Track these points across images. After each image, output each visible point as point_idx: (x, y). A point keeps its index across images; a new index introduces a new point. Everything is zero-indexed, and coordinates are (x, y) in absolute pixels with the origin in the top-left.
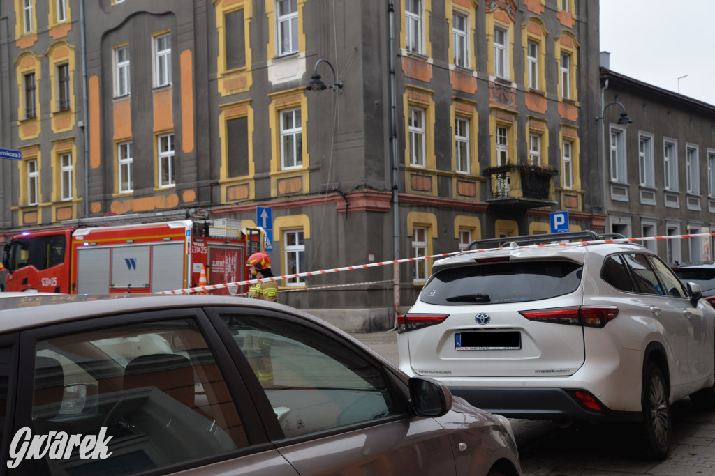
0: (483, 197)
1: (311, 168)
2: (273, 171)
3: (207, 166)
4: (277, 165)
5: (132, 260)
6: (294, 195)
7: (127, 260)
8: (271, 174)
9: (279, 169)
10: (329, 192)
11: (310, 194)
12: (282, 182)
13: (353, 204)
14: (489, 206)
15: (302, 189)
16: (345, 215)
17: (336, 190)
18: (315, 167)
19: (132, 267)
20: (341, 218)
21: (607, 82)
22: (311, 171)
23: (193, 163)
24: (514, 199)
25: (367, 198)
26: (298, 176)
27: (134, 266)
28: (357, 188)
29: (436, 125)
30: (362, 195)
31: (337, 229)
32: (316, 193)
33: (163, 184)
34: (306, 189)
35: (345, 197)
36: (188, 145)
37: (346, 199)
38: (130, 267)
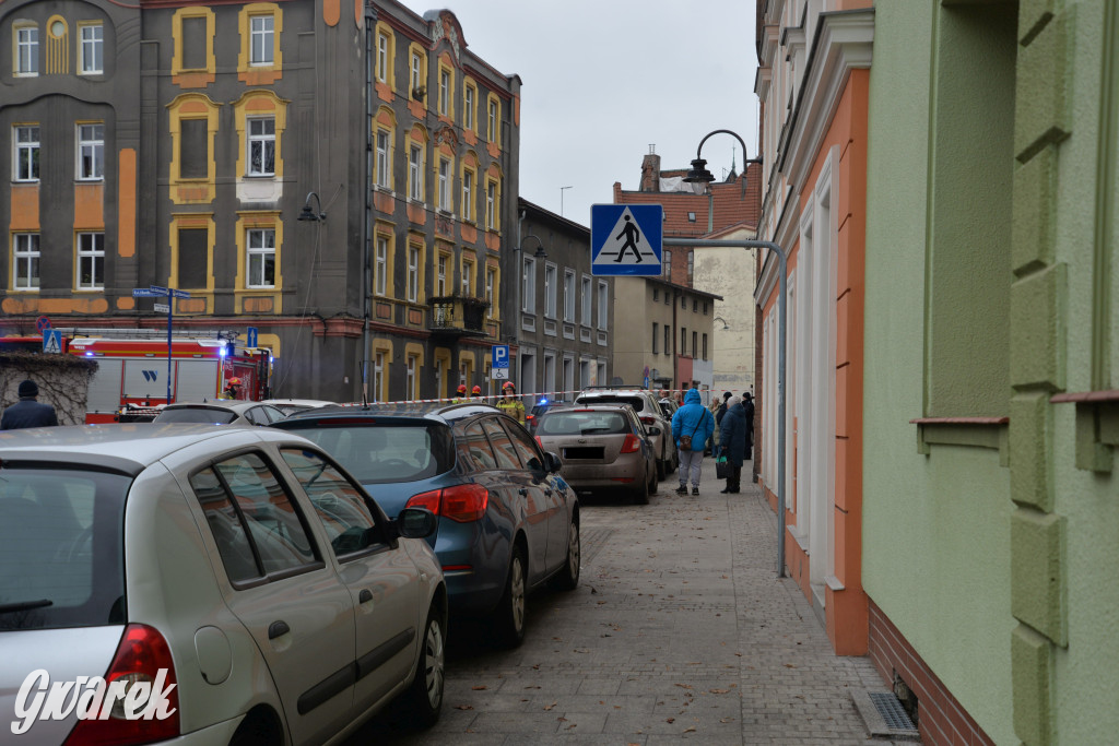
0: (428, 326)
1: (286, 290)
2: (238, 288)
3: (152, 274)
4: (242, 282)
5: (152, 373)
6: (263, 314)
7: (145, 373)
8: (236, 290)
9: (244, 287)
10: (306, 315)
11: (282, 315)
12: (248, 300)
13: (332, 329)
14: (432, 334)
15: (273, 309)
16: (322, 339)
17: (314, 315)
18: (290, 289)
19: (151, 379)
20: (316, 342)
21: (524, 213)
22: (284, 293)
23: (133, 268)
24: (457, 329)
25: (347, 324)
26: (270, 296)
27: (155, 379)
28: (338, 315)
29: (396, 256)
30: (342, 321)
31: (312, 351)
32: (290, 315)
33: (81, 286)
34: (278, 309)
35: (325, 322)
36: (127, 247)
37: (325, 325)
38: (148, 379)
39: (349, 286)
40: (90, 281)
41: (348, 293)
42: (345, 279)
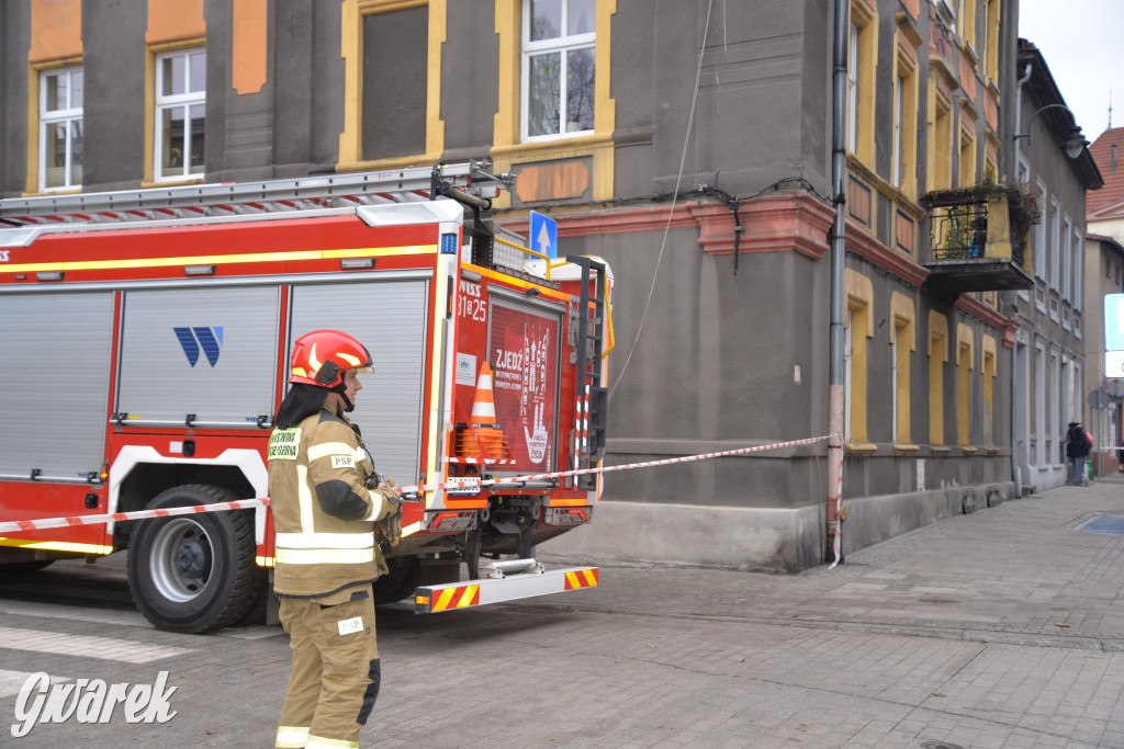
1: (624, 133)
2: (501, 142)
3: (303, 130)
4: (510, 129)
5: (204, 333)
6: (565, 204)
7: (183, 334)
8: (494, 149)
9: (517, 140)
10: (681, 197)
11: (614, 203)
12: (527, 171)
13: (755, 230)
15: (589, 189)
16: (729, 261)
17: (707, 192)
18: (636, 131)
19: (203, 357)
20: (709, 269)
21: (1029, 69)
22: (620, 143)
23: (263, 119)
25: (800, 213)
26: (582, 156)
27: (213, 356)
28: (776, 187)
30: (791, 205)
31: (696, 294)
32: (638, 201)
33: (164, 174)
34: (604, 188)
35: (734, 208)
36: (250, 73)
37: (737, 219)
38: (193, 358)
39: (806, 105)
40: (180, 163)
41: (803, 126)
42: (799, 82)
